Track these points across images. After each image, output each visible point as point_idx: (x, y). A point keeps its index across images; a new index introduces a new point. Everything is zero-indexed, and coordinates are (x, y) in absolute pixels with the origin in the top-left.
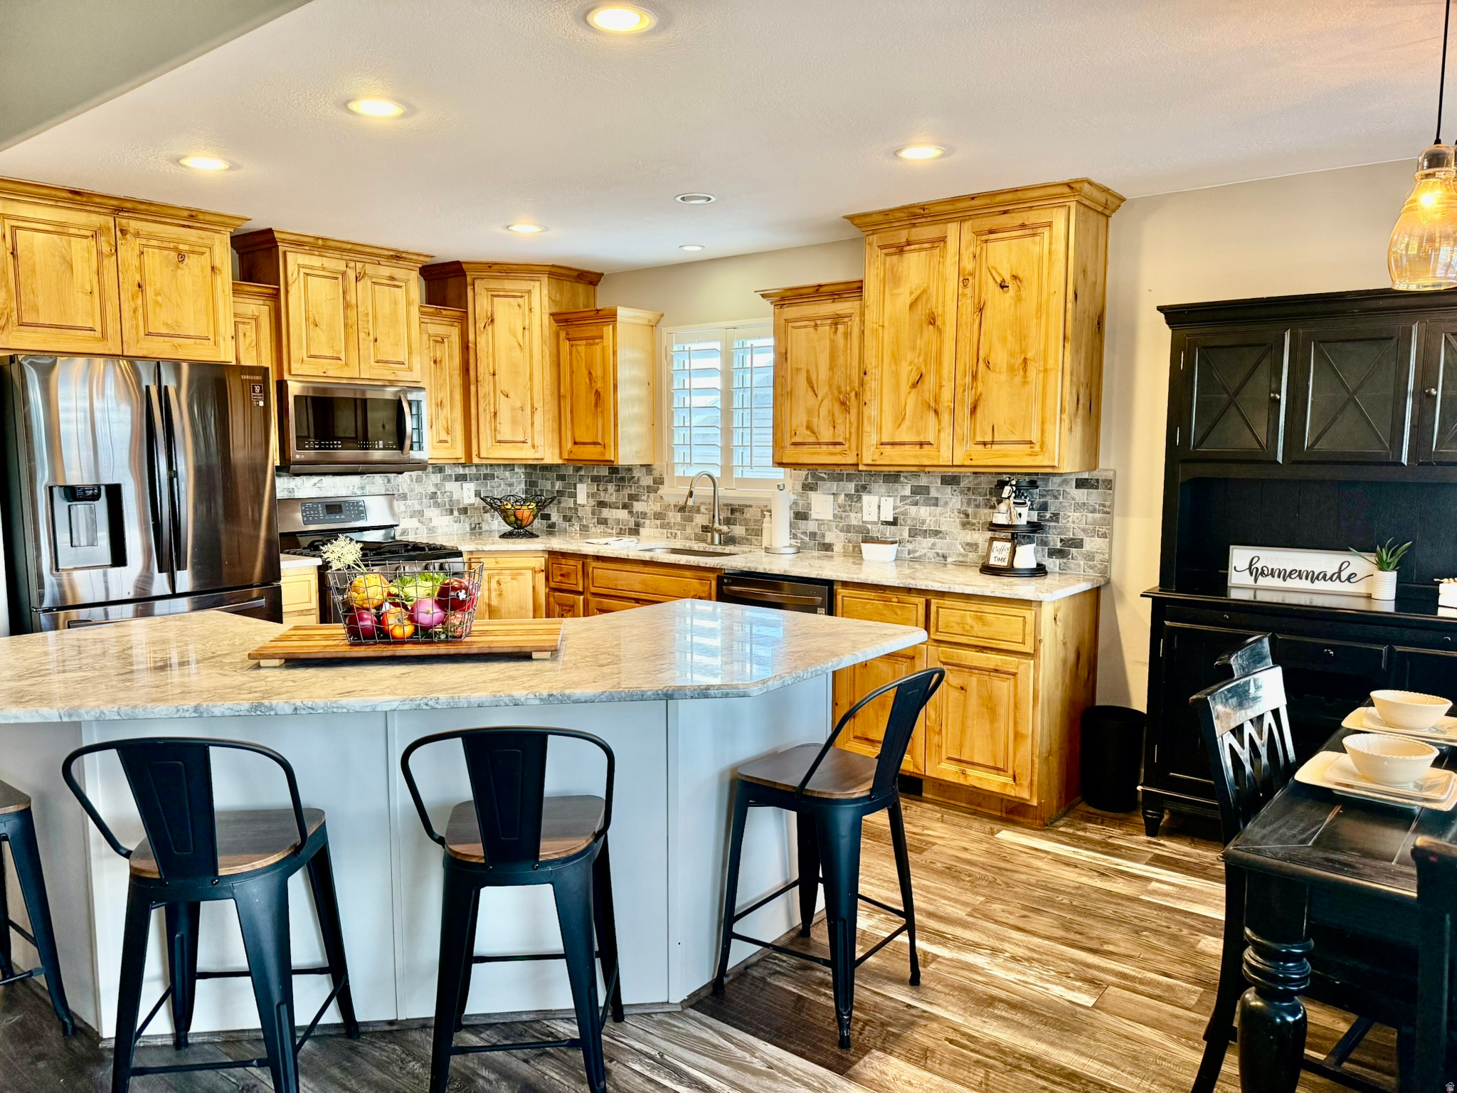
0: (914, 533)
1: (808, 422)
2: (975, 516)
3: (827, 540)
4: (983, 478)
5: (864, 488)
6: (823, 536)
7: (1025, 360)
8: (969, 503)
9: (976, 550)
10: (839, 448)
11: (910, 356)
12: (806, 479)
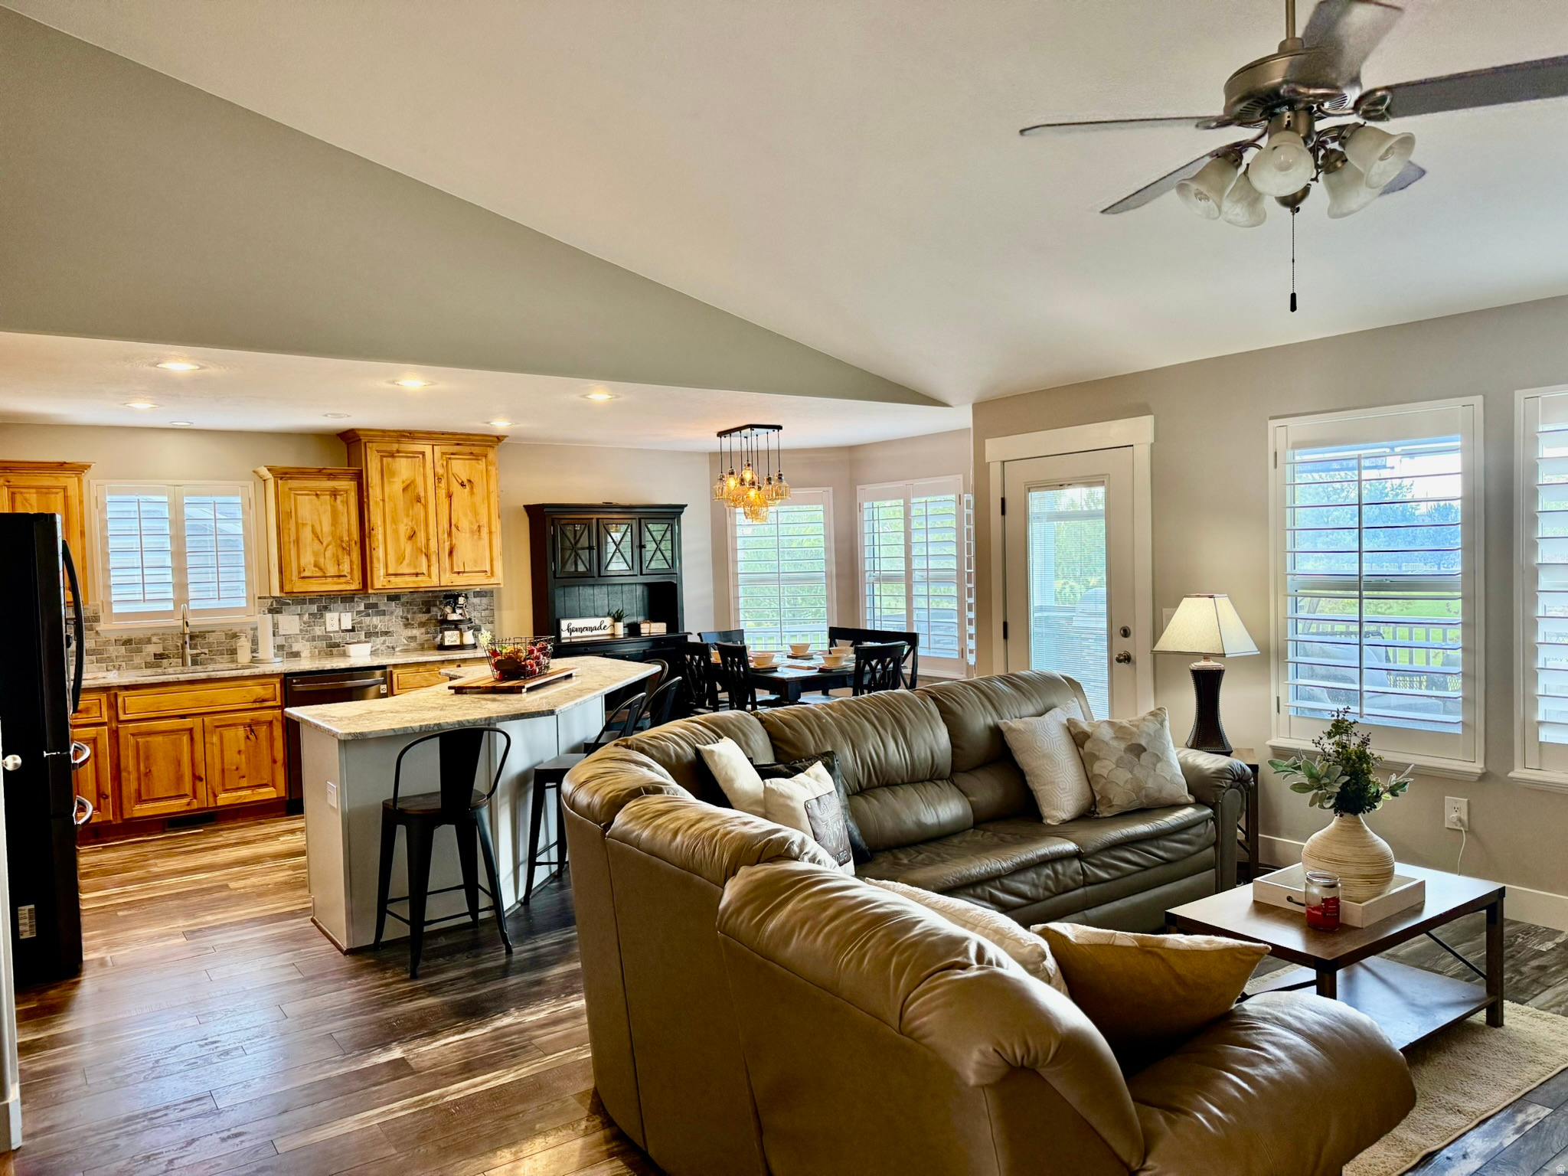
0: (368, 635)
1: (315, 561)
2: (413, 619)
3: (295, 649)
4: (415, 595)
5: (326, 608)
6: (291, 647)
7: (479, 526)
8: (408, 612)
9: (416, 641)
10: (343, 580)
11: (405, 520)
12: (272, 605)
